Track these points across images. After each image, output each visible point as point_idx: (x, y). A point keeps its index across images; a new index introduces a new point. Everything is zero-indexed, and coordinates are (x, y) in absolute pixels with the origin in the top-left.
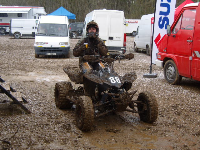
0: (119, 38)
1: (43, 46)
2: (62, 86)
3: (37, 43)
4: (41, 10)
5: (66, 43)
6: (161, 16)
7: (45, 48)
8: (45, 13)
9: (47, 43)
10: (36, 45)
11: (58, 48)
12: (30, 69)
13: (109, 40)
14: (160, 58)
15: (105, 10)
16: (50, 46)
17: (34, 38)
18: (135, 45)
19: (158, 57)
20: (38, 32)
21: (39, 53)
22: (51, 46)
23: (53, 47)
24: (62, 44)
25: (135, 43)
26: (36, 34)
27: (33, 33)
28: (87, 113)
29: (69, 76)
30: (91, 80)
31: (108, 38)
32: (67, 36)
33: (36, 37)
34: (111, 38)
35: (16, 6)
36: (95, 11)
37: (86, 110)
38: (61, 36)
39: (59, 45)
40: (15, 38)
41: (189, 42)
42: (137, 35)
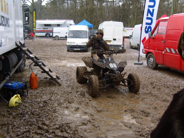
0: (120, 39)
1: (72, 44)
2: (81, 69)
3: (68, 42)
4: (72, 22)
6: (146, 25)
7: (73, 46)
8: (74, 24)
9: (75, 43)
10: (68, 44)
11: (81, 46)
12: (64, 59)
15: (112, 21)
16: (76, 45)
17: (67, 40)
19: (143, 52)
20: (69, 36)
23: (78, 45)
24: (83, 43)
25: (130, 43)
26: (67, 37)
28: (95, 86)
29: (85, 63)
32: (87, 38)
34: (115, 40)
36: (105, 22)
37: (94, 84)
38: (83, 38)
40: (55, 40)
41: (163, 42)
42: (132, 38)
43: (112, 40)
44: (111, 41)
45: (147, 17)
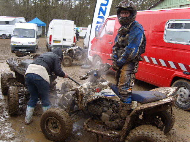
0: (70, 39)
1: (17, 44)
3: (13, 42)
4: (23, 19)
5: (33, 43)
6: (97, 24)
7: (18, 46)
8: (25, 22)
9: (20, 42)
10: (12, 44)
11: (27, 46)
12: (2, 61)
13: (63, 41)
14: (91, 54)
16: (21, 45)
17: (11, 39)
18: (84, 45)
19: (90, 54)
20: (13, 35)
21: (13, 49)
22: (23, 44)
23: (24, 45)
24: (30, 43)
25: (84, 43)
26: (12, 35)
27: (10, 35)
28: (13, 101)
30: (20, 73)
31: (62, 39)
32: (34, 37)
33: (12, 38)
34: (64, 40)
35: (4, 16)
36: (53, 20)
39: (28, 43)
41: (110, 44)
42: (85, 38)
43: (62, 40)
44: (60, 41)
45: (99, 15)
